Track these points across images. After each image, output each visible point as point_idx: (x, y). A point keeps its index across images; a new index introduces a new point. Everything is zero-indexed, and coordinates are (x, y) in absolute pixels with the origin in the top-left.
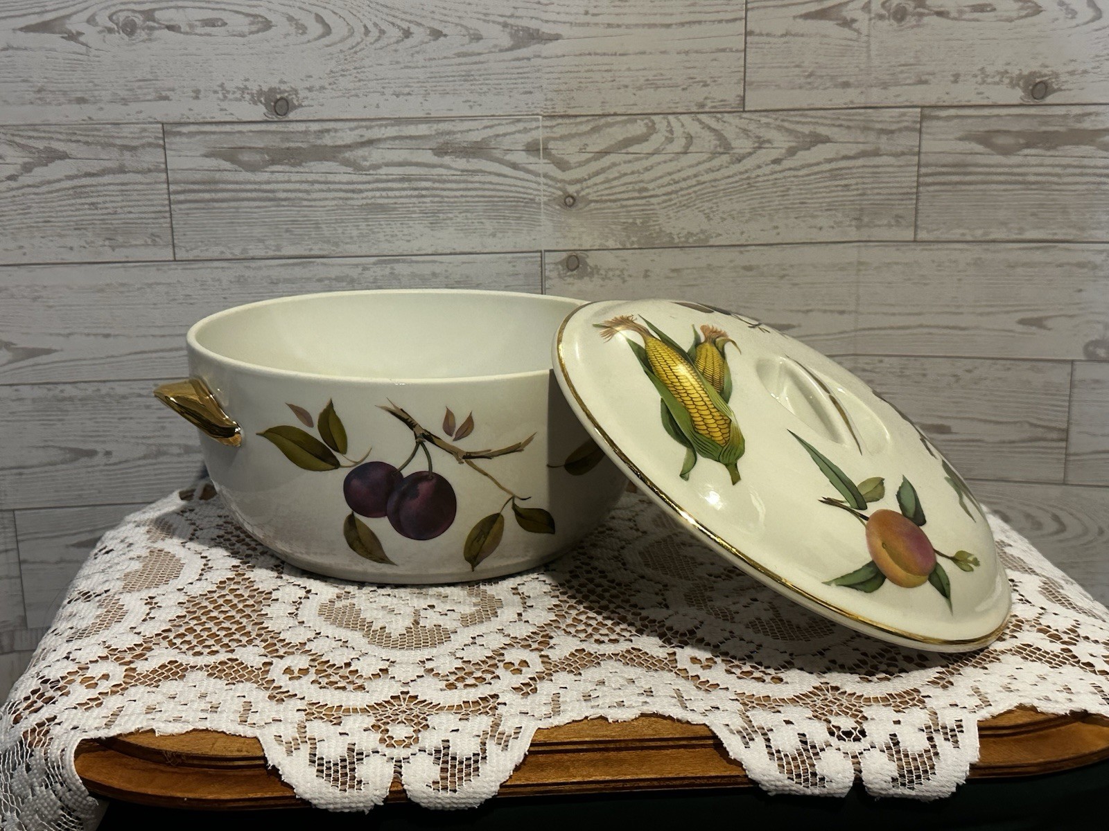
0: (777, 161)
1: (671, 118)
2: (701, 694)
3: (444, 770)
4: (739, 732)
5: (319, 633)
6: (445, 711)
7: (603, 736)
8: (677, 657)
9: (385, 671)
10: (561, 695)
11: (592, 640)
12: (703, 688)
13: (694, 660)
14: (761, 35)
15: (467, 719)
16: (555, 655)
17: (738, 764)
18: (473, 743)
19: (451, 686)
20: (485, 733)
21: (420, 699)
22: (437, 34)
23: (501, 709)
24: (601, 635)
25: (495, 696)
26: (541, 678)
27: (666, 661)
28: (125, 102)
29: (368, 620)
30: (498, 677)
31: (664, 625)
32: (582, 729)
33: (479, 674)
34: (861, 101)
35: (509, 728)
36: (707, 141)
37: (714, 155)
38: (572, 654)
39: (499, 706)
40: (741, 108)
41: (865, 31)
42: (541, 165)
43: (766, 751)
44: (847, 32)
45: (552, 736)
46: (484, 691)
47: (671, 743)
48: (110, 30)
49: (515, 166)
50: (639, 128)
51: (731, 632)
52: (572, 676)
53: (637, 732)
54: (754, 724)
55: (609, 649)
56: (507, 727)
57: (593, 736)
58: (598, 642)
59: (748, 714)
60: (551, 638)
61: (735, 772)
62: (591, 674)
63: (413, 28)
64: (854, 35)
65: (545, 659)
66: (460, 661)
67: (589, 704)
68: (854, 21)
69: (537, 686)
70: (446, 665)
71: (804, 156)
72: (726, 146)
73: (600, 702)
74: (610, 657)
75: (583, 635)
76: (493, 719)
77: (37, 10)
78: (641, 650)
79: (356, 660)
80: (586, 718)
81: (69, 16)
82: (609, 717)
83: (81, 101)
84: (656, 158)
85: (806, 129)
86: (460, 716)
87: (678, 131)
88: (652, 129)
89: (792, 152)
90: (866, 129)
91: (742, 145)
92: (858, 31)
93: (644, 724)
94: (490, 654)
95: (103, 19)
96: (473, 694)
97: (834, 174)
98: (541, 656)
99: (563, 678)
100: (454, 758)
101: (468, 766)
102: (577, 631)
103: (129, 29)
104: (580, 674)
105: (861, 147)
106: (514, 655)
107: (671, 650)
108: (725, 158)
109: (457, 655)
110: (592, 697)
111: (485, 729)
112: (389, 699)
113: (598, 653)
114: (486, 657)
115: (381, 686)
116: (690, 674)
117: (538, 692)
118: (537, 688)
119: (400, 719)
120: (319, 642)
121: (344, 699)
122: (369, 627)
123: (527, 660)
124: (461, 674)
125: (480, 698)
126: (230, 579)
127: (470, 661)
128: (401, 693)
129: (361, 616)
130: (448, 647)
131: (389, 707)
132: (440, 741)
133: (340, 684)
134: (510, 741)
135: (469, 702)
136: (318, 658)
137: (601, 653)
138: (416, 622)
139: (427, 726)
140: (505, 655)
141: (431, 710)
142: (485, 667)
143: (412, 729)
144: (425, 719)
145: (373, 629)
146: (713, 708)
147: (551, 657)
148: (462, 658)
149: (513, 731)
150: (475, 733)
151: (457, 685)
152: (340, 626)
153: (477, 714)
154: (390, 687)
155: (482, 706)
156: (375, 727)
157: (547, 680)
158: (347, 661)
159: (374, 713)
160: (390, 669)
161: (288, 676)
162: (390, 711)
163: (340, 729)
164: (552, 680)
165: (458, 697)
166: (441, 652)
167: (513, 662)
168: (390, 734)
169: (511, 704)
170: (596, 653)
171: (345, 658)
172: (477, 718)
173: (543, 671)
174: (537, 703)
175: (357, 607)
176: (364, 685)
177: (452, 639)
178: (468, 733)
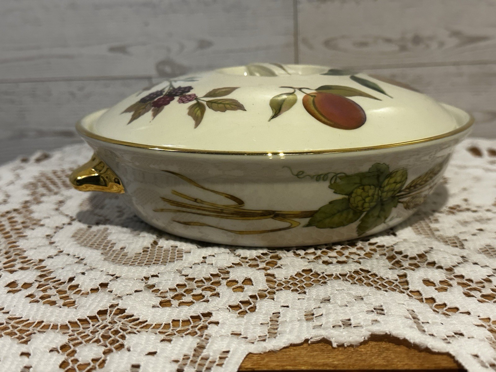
2: (440, 318)
4: (493, 365)
5: (62, 252)
6: (150, 330)
7: (324, 365)
8: (408, 279)
9: (104, 285)
10: (281, 315)
11: (321, 261)
12: (440, 311)
13: (427, 282)
15: (170, 341)
16: (281, 274)
18: (167, 370)
19: (165, 304)
20: (186, 357)
21: (127, 313)
23: (212, 330)
24: (329, 257)
25: (209, 315)
26: (262, 296)
27: (396, 283)
29: (113, 242)
30: (218, 295)
31: (393, 250)
33: (199, 291)
35: (214, 352)
38: (298, 274)
39: (210, 326)
45: (263, 362)
46: (199, 308)
51: (463, 257)
52: (296, 295)
53: (365, 360)
55: (336, 269)
56: (212, 350)
57: (311, 364)
58: (327, 263)
60: (280, 259)
62: (316, 292)
65: (270, 278)
66: (184, 278)
67: (311, 324)
69: (257, 305)
73: (323, 320)
74: (337, 278)
75: (311, 257)
76: (198, 341)
78: (369, 272)
79: (81, 276)
80: (307, 341)
82: (333, 340)
86: (162, 337)
93: (374, 351)
94: (216, 272)
96: (185, 313)
98: (267, 275)
99: (286, 297)
102: (306, 254)
104: (305, 293)
106: (238, 274)
107: (402, 272)
109: (183, 273)
110: (315, 316)
111: (187, 353)
112: (95, 313)
113: (325, 273)
114: (211, 275)
115: (93, 300)
116: (424, 296)
117: (256, 310)
118: (256, 307)
119: (97, 336)
120: (56, 259)
121: (49, 314)
122: (112, 247)
123: (252, 278)
124: (180, 291)
125: (192, 317)
126: (15, 210)
127: (194, 279)
128: (110, 307)
129: (109, 238)
130: (177, 265)
131: (92, 323)
132: (130, 366)
133: (52, 299)
134: (212, 369)
135: (179, 321)
136: (47, 275)
137: (329, 273)
138: (155, 243)
139: (122, 346)
140: (231, 274)
141: (135, 327)
142: (207, 284)
143: (103, 349)
144: (123, 337)
145: (114, 249)
146: (456, 334)
147: (276, 276)
148: (188, 276)
149: (218, 356)
150: (174, 357)
151: (172, 303)
152: (85, 246)
153: (184, 335)
154: (99, 302)
155: (192, 325)
156: (64, 347)
157: (268, 298)
158: (73, 276)
159: (73, 331)
160: (111, 283)
161: (9, 289)
162: (92, 328)
163: (24, 348)
164: (273, 299)
165: (169, 315)
166: (169, 269)
167: (237, 280)
168: (76, 356)
169: (224, 323)
170: (323, 273)
171: (71, 273)
172: (182, 340)
173: (266, 289)
174: (253, 323)
175: (109, 231)
176: (77, 300)
177: (184, 258)
178: (166, 357)
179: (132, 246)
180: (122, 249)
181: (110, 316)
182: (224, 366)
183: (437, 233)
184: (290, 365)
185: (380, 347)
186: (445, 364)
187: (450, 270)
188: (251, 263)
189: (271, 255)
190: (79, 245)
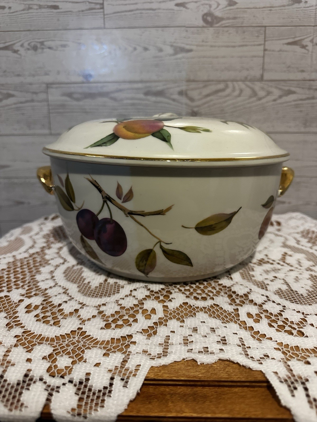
0: (275, 100)
1: (235, 83)
2: (256, 343)
3: (81, 399)
4: (286, 381)
5: (57, 284)
6: (98, 346)
8: (239, 312)
9: (76, 311)
10: (170, 338)
11: (193, 297)
12: (256, 337)
13: (249, 315)
14: (270, 51)
15: (109, 355)
16: (172, 305)
17: (288, 410)
18: (105, 378)
19: (108, 326)
20: (116, 368)
21: (87, 334)
22: (146, 49)
23: (132, 348)
24: (197, 293)
25: (130, 336)
26: (161, 323)
27: (233, 315)
28: (34, 76)
29: (84, 277)
30: (136, 321)
31: (231, 290)
32: (180, 369)
33: (126, 317)
34: (308, 77)
35: (132, 365)
36: (248, 92)
37: (250, 97)
38: (181, 306)
39: (131, 345)
40: (261, 79)
41: (310, 50)
42: (184, 100)
43: (306, 399)
44: (303, 50)
45: (160, 374)
46: (125, 331)
47: (239, 384)
48: (28, 49)
49: (174, 100)
50: (221, 86)
51: (267, 297)
52: (179, 324)
53: (216, 374)
54: (295, 373)
55: (200, 304)
56: (131, 365)
57: (187, 376)
58: (196, 298)
59: (289, 363)
60: (171, 293)
61: (285, 416)
62: (190, 322)
63: (138, 47)
64: (306, 52)
65: (166, 309)
66: (119, 307)
67: (187, 347)
68: (307, 46)
69: (157, 330)
70: (110, 309)
71: (285, 99)
72: (254, 94)
73: (193, 345)
74: (201, 310)
75: (188, 293)
76: (124, 356)
77: (3, 42)
78: (218, 306)
79: (65, 303)
80: (183, 360)
81: (14, 44)
82: (198, 361)
83: (19, 75)
84: (227, 98)
85: (286, 88)
86: (104, 351)
87: (237, 87)
88: (227, 87)
89: (280, 97)
90: (310, 89)
91: (261, 94)
92: (308, 50)
93: (221, 366)
94: (136, 302)
95: (26, 45)
96: (118, 333)
97: (297, 106)
98: (164, 306)
99: (173, 324)
100: (90, 390)
101: (98, 397)
102: (185, 290)
103: (35, 48)
104: (184, 321)
105: (307, 96)
106: (149, 305)
107: (236, 307)
108: (254, 99)
109: (119, 303)
110: (189, 341)
111: (117, 365)
112: (69, 332)
113: (195, 306)
114: (134, 305)
115: (69, 322)
116: (248, 325)
117: (157, 334)
118: (157, 331)
119: (69, 349)
120: (54, 289)
121: (45, 331)
122: (83, 281)
123: (155, 309)
124: (117, 316)
125: (121, 337)
126: (37, 253)
127: (125, 307)
128: (78, 329)
129: (82, 275)
130: (117, 296)
131: (67, 339)
132: (85, 374)
133: (48, 319)
134: (130, 378)
135: (114, 339)
136: (48, 299)
137: (197, 306)
138: (106, 280)
139: (82, 358)
140: (145, 305)
141: (90, 343)
142: (131, 312)
143: (71, 360)
144: (83, 352)
145: (84, 282)
146: (265, 356)
147: (169, 307)
148: (121, 305)
149: (134, 368)
150: (110, 368)
151: (112, 325)
152: (69, 280)
153: (116, 350)
154: (73, 324)
155: (121, 343)
156: (50, 356)
157: (164, 325)
158: (61, 303)
159: (56, 343)
160: (80, 310)
161: (26, 310)
162: (67, 342)
163: (29, 356)
164: (166, 325)
165: (110, 335)
166: (112, 300)
167: (148, 309)
168: (57, 363)
169: (139, 344)
170: (194, 306)
171: (60, 301)
172: (115, 355)
173: (162, 317)
174: (155, 344)
175: (83, 270)
176: (61, 320)
177: (120, 292)
178: (105, 368)
179: (94, 282)
180: (89, 283)
181: (77, 336)
182: (137, 376)
183: (253, 278)
184: (175, 377)
185: (224, 364)
186: (260, 378)
187: (260, 306)
188: (156, 295)
189: (166, 290)
190: (66, 280)
